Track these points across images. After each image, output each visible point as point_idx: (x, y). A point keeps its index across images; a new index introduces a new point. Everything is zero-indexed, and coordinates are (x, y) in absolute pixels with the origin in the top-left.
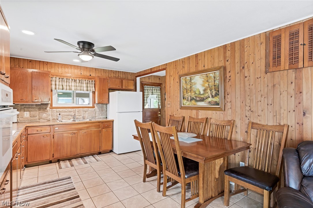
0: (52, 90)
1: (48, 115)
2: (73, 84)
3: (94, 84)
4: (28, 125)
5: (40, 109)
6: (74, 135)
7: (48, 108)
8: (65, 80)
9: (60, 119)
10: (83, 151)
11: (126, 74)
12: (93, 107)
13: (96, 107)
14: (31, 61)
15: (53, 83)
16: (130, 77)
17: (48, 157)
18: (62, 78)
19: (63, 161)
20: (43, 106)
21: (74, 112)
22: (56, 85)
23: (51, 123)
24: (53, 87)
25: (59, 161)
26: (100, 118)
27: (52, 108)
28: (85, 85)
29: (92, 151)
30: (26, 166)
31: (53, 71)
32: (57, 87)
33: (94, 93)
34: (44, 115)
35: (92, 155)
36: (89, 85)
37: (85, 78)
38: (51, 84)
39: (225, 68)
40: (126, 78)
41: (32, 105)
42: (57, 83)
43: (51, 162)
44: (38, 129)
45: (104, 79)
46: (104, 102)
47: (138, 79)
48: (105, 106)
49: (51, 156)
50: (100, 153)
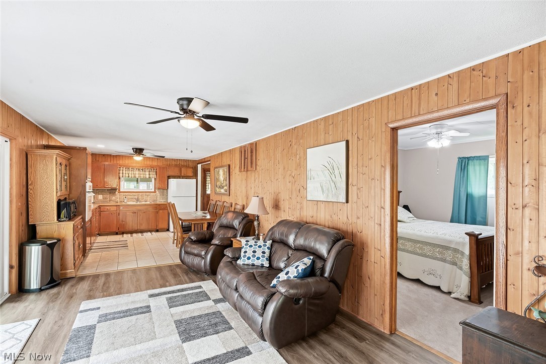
0: (120, 178)
1: (117, 197)
2: (137, 173)
3: (156, 172)
4: (101, 204)
5: (110, 193)
6: (135, 214)
7: (117, 193)
8: (131, 169)
9: (125, 201)
10: (143, 227)
11: (187, 162)
12: (155, 192)
13: (157, 192)
14: (104, 155)
15: (121, 172)
16: (191, 164)
17: (115, 230)
18: (128, 168)
19: (126, 234)
20: (113, 191)
21: (138, 196)
22: (123, 173)
23: (119, 204)
24: (121, 175)
25: (123, 233)
26: (160, 201)
27: (120, 192)
28: (147, 173)
29: (150, 228)
30: (99, 235)
31: (121, 162)
32: (124, 175)
33: (155, 179)
34: (114, 198)
35: (151, 231)
36: (151, 173)
37: (147, 167)
38: (119, 173)
39: (229, 166)
40: (187, 165)
41: (105, 190)
42: (124, 172)
43: (117, 234)
44: (108, 207)
45: (163, 168)
46: (163, 187)
47: (199, 166)
48: (165, 191)
49: (117, 228)
50: (157, 231)
